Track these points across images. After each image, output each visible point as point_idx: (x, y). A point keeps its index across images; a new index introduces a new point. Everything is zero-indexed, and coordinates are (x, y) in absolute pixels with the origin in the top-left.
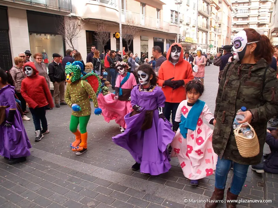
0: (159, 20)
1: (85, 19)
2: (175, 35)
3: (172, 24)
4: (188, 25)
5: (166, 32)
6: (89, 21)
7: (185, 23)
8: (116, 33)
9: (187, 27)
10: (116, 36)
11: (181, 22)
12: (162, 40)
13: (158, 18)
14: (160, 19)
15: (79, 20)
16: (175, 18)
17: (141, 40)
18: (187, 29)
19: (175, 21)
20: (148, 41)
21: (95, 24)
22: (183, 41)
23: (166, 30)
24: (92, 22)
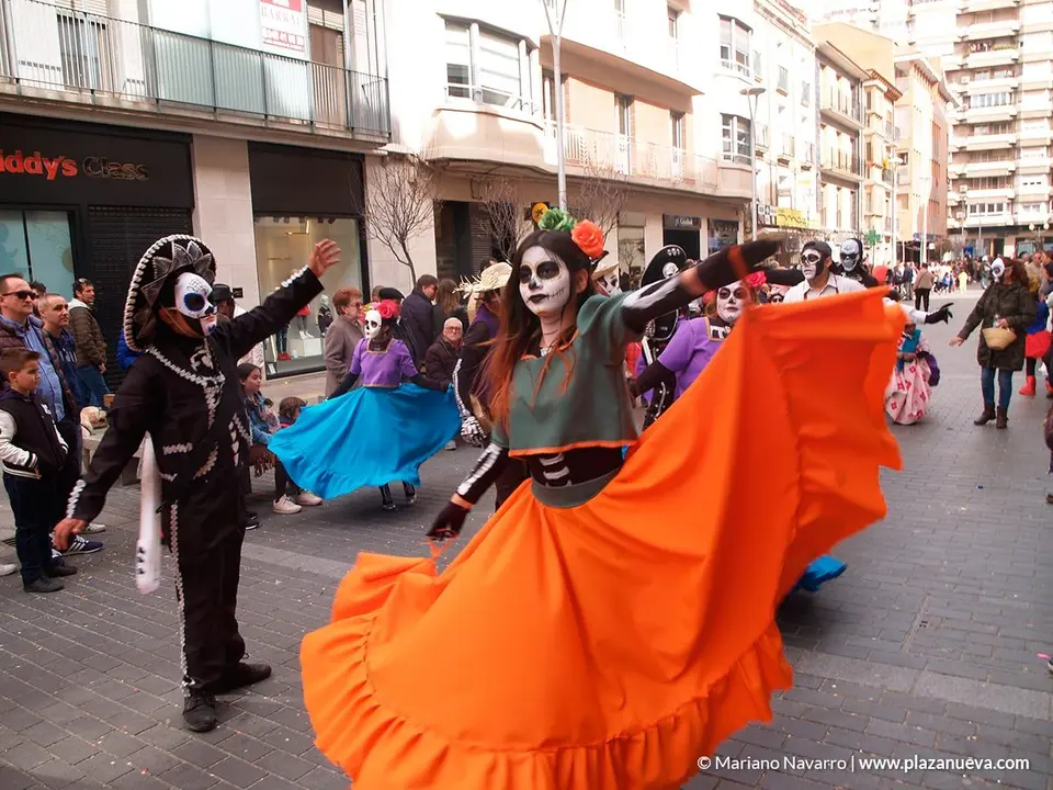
0: (679, 151)
1: (433, 162)
2: (739, 204)
3: (728, 163)
4: (783, 162)
5: (708, 191)
6: (444, 168)
7: (772, 155)
8: (534, 204)
9: (782, 171)
10: (534, 215)
11: (759, 154)
12: (691, 223)
13: (675, 144)
14: (684, 147)
15: (413, 164)
16: (736, 141)
17: (619, 226)
18: (782, 178)
19: (736, 153)
20: (643, 227)
21: (464, 175)
22: (768, 223)
23: (710, 185)
24: (455, 170)
